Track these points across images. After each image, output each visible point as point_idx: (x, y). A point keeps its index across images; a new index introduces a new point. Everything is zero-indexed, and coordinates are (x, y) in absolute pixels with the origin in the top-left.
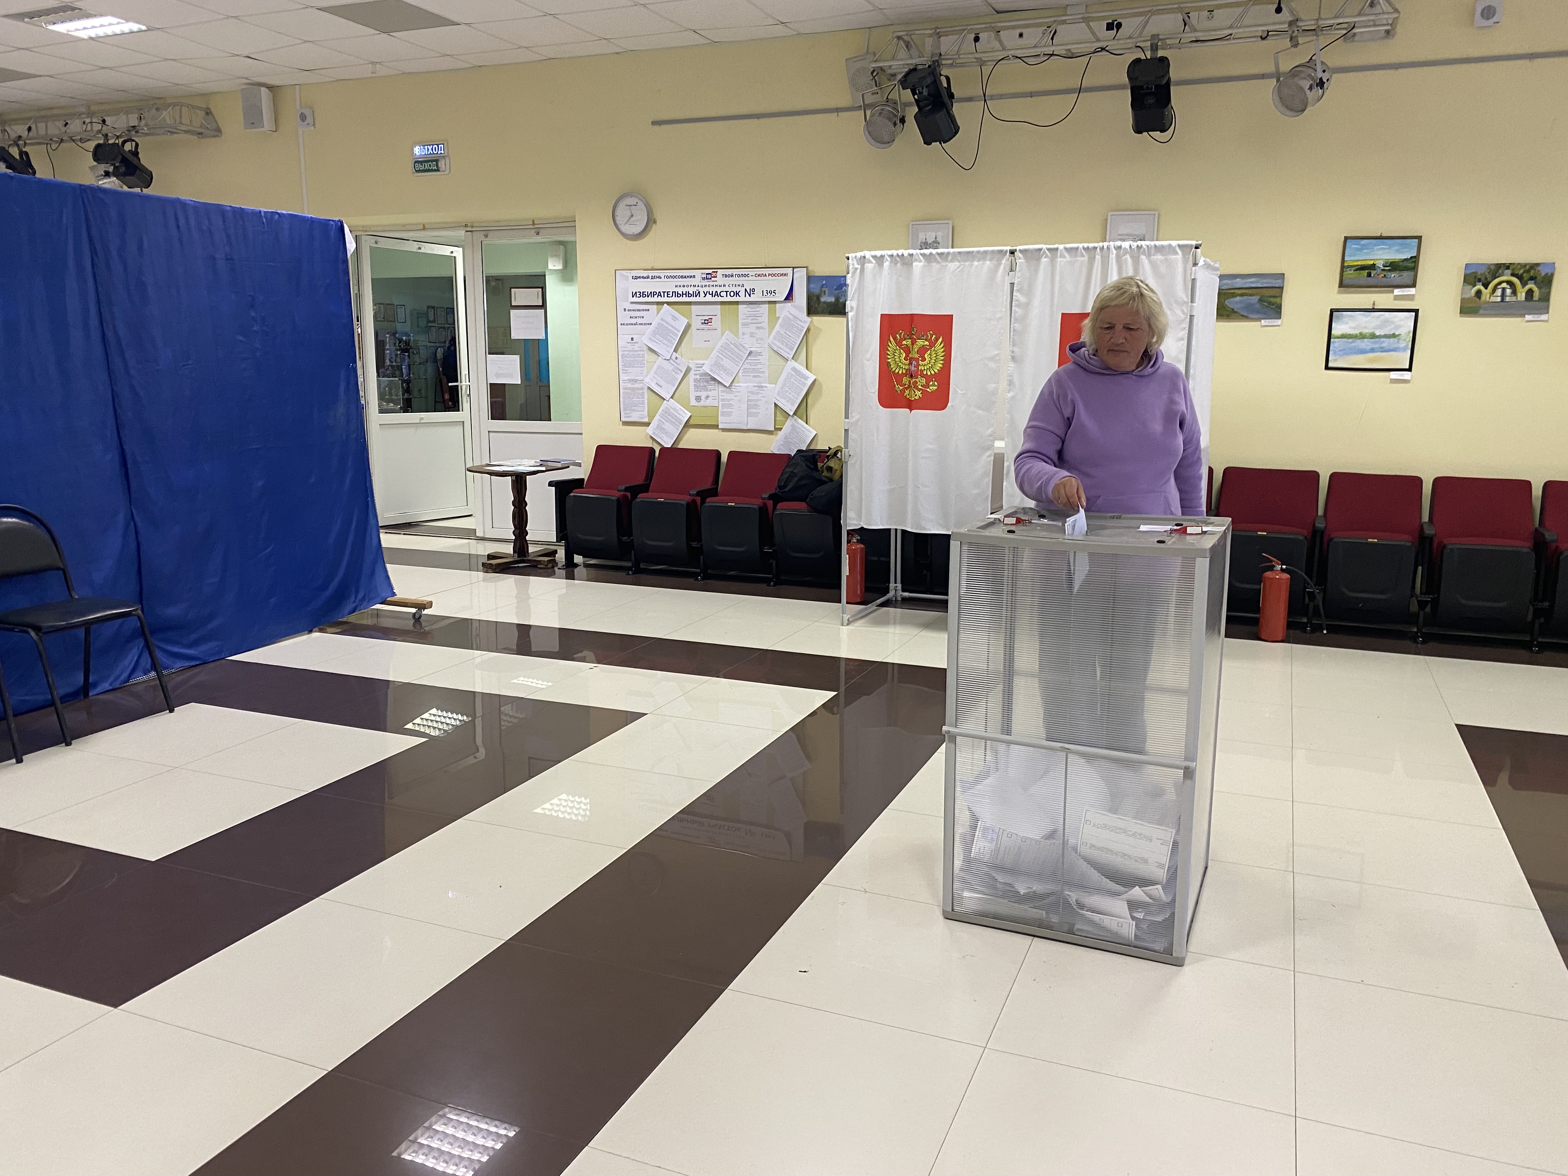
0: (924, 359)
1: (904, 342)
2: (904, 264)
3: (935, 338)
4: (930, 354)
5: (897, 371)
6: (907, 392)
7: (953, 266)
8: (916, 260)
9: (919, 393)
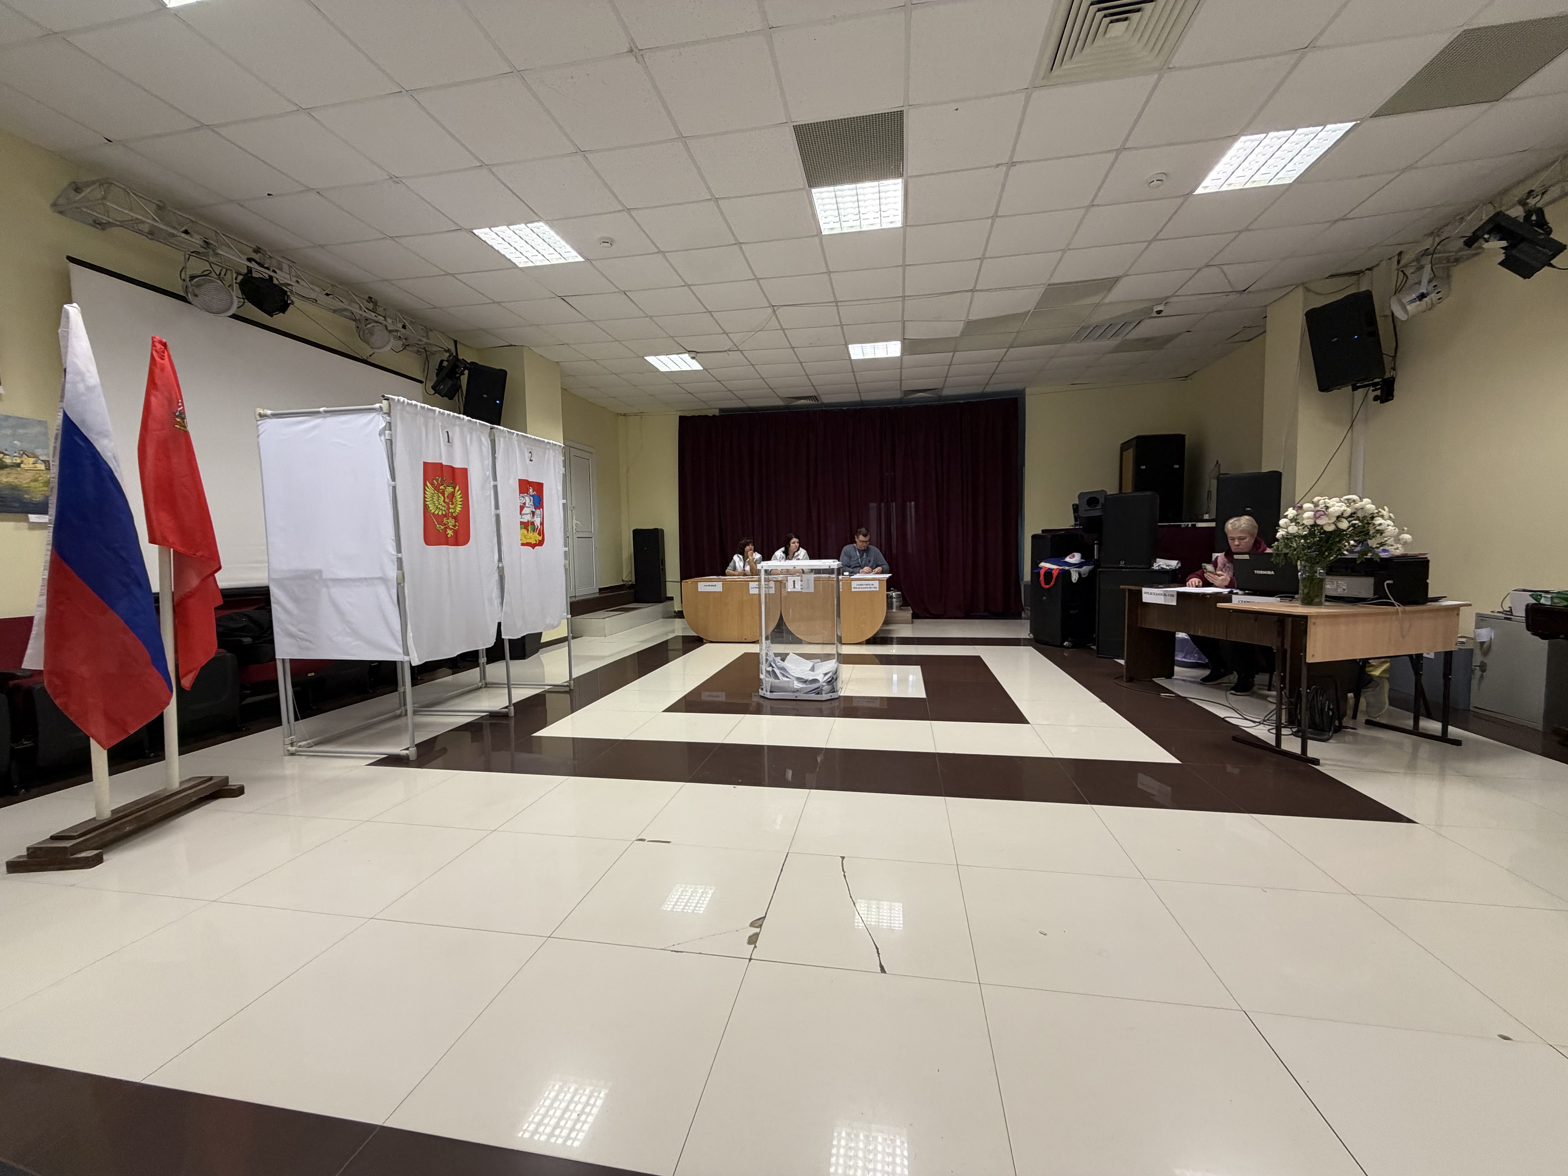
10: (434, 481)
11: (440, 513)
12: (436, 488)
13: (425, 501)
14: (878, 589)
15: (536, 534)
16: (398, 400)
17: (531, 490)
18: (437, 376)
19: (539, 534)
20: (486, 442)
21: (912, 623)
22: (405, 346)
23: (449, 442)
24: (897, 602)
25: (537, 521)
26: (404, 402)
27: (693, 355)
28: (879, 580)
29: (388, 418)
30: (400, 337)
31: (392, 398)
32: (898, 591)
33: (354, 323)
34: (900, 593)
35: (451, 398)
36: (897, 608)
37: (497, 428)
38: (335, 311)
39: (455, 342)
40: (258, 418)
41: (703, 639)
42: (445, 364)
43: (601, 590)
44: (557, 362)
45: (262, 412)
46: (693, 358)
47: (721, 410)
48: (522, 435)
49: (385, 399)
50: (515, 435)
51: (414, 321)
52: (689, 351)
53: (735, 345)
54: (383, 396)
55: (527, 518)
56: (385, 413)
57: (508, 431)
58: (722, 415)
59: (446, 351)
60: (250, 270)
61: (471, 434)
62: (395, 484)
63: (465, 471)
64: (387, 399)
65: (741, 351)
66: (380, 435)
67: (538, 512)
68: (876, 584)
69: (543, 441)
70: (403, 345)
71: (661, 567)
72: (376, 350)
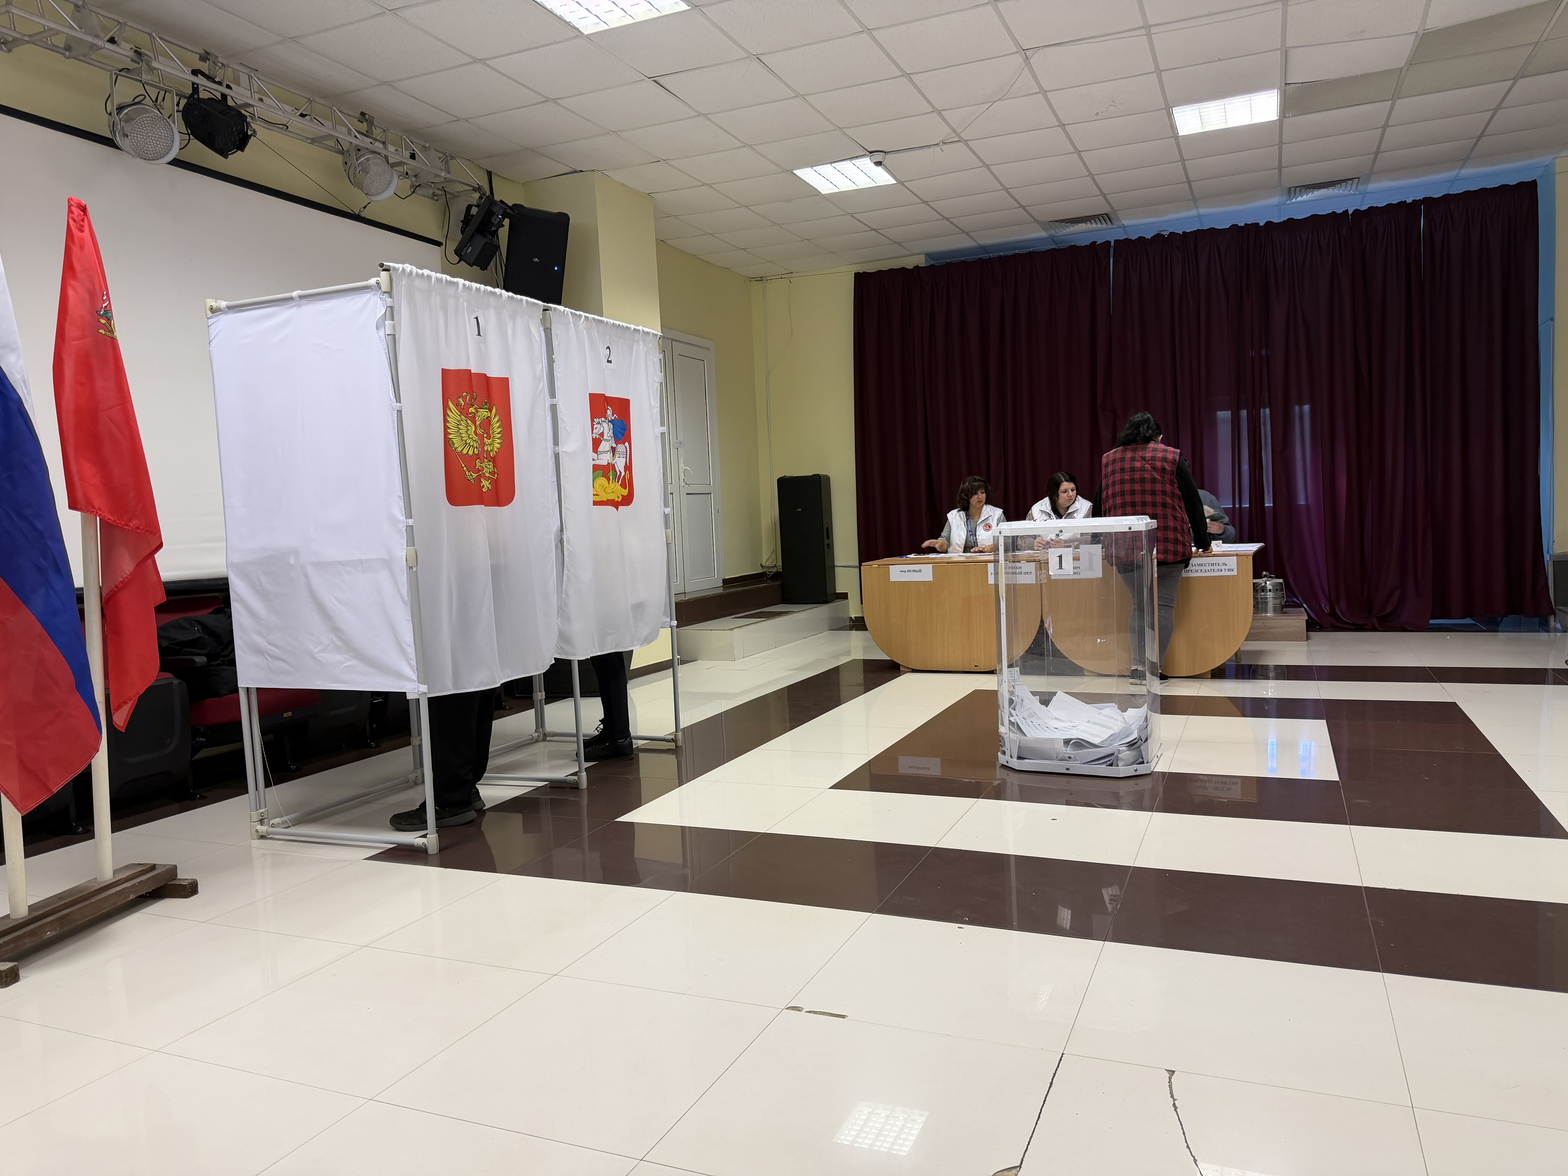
10: (461, 400)
11: (471, 453)
12: (463, 411)
13: (446, 434)
14: (1235, 573)
15: (618, 486)
16: (403, 270)
17: (609, 412)
18: (462, 232)
19: (623, 486)
20: (537, 333)
21: (1308, 638)
22: (415, 188)
23: (479, 334)
24: (1274, 598)
25: (620, 464)
26: (411, 273)
27: (879, 157)
28: (1237, 555)
29: (389, 300)
30: (407, 173)
31: (394, 268)
32: (1277, 577)
33: (341, 156)
34: (1281, 581)
35: (484, 268)
36: (1275, 610)
37: (555, 309)
38: (313, 141)
39: (490, 174)
40: (209, 314)
41: (899, 665)
42: (474, 211)
43: (726, 582)
44: (649, 194)
45: (214, 304)
46: (878, 163)
47: (928, 255)
48: (594, 319)
49: (384, 270)
50: (583, 317)
51: (427, 145)
52: (871, 152)
53: (954, 131)
54: (382, 265)
55: (605, 459)
56: (385, 292)
57: (571, 313)
58: (931, 265)
59: (475, 190)
60: (195, 88)
61: (514, 319)
62: (401, 407)
63: (504, 383)
64: (387, 270)
65: (966, 142)
66: (377, 328)
67: (621, 448)
68: (1232, 562)
69: (627, 327)
70: (411, 186)
71: (827, 541)
72: (373, 198)
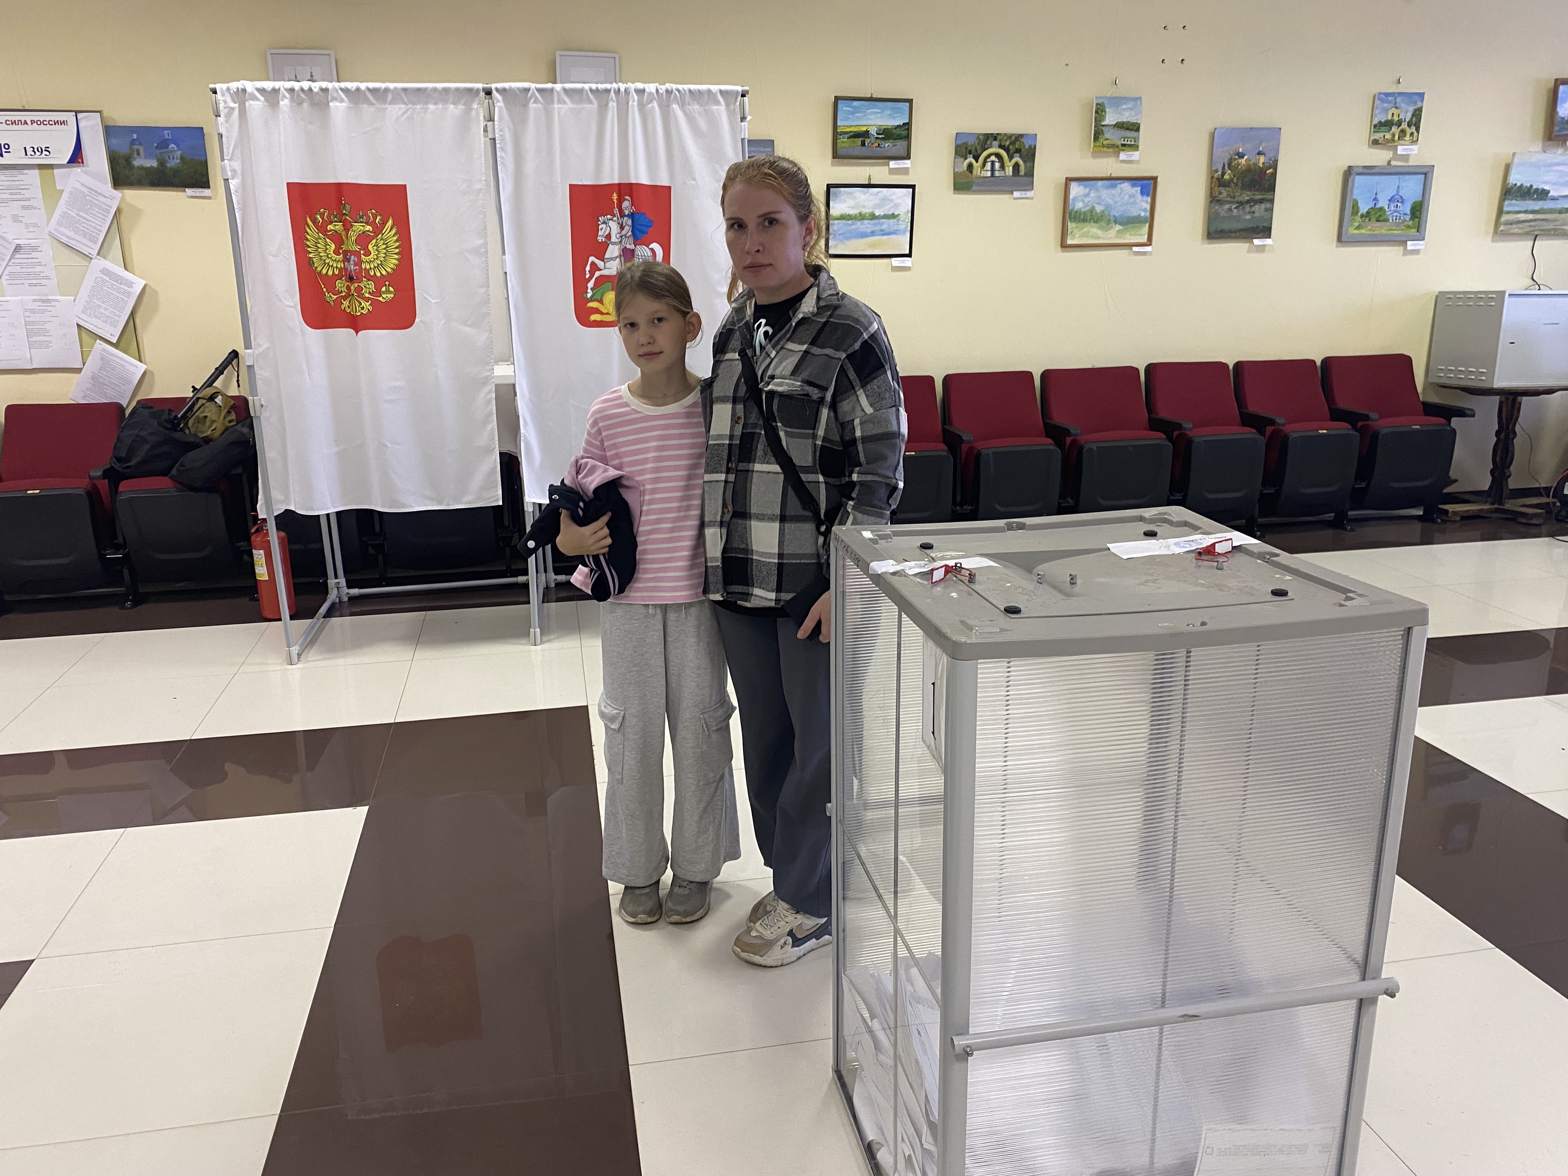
0: (368, 254)
1: (330, 227)
2: (313, 104)
3: (381, 220)
4: (376, 245)
5: (324, 271)
6: (346, 303)
7: (395, 110)
8: (334, 99)
9: (367, 304)
